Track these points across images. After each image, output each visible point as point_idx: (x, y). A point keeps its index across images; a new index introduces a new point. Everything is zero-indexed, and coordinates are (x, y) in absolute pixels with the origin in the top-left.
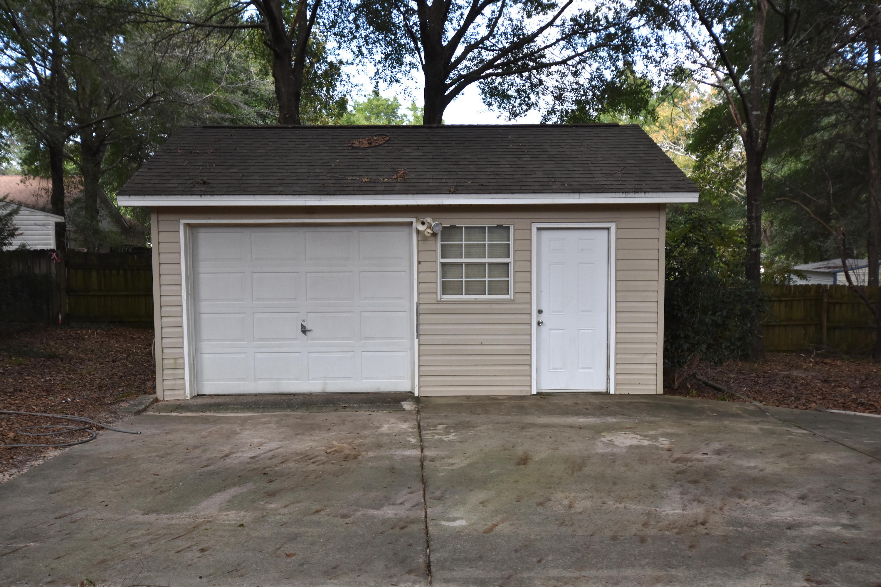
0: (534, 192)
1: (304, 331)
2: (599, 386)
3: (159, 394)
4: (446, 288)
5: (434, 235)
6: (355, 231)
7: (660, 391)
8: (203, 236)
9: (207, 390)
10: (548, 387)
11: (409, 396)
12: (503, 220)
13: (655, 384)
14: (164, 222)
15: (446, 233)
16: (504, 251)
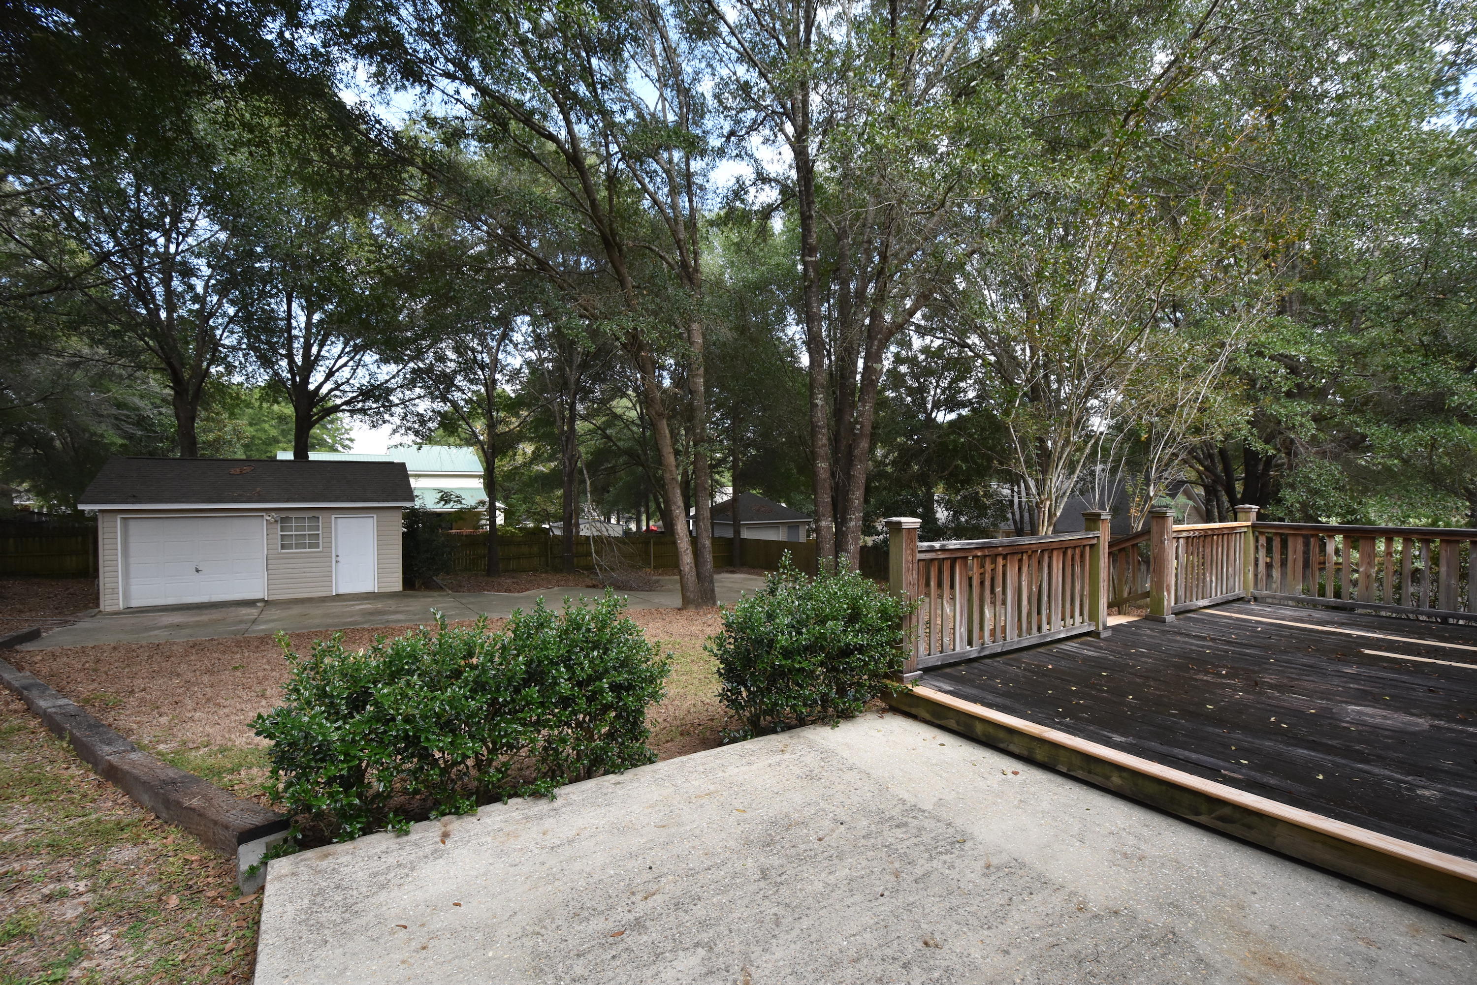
0: (331, 501)
1: (197, 571)
2: (370, 590)
3: (102, 608)
4: (283, 547)
5: (276, 521)
6: (230, 520)
7: (401, 589)
8: (134, 526)
9: (133, 605)
10: (342, 591)
11: (263, 600)
12: (316, 514)
13: (398, 586)
14: (108, 517)
15: (283, 520)
16: (317, 528)
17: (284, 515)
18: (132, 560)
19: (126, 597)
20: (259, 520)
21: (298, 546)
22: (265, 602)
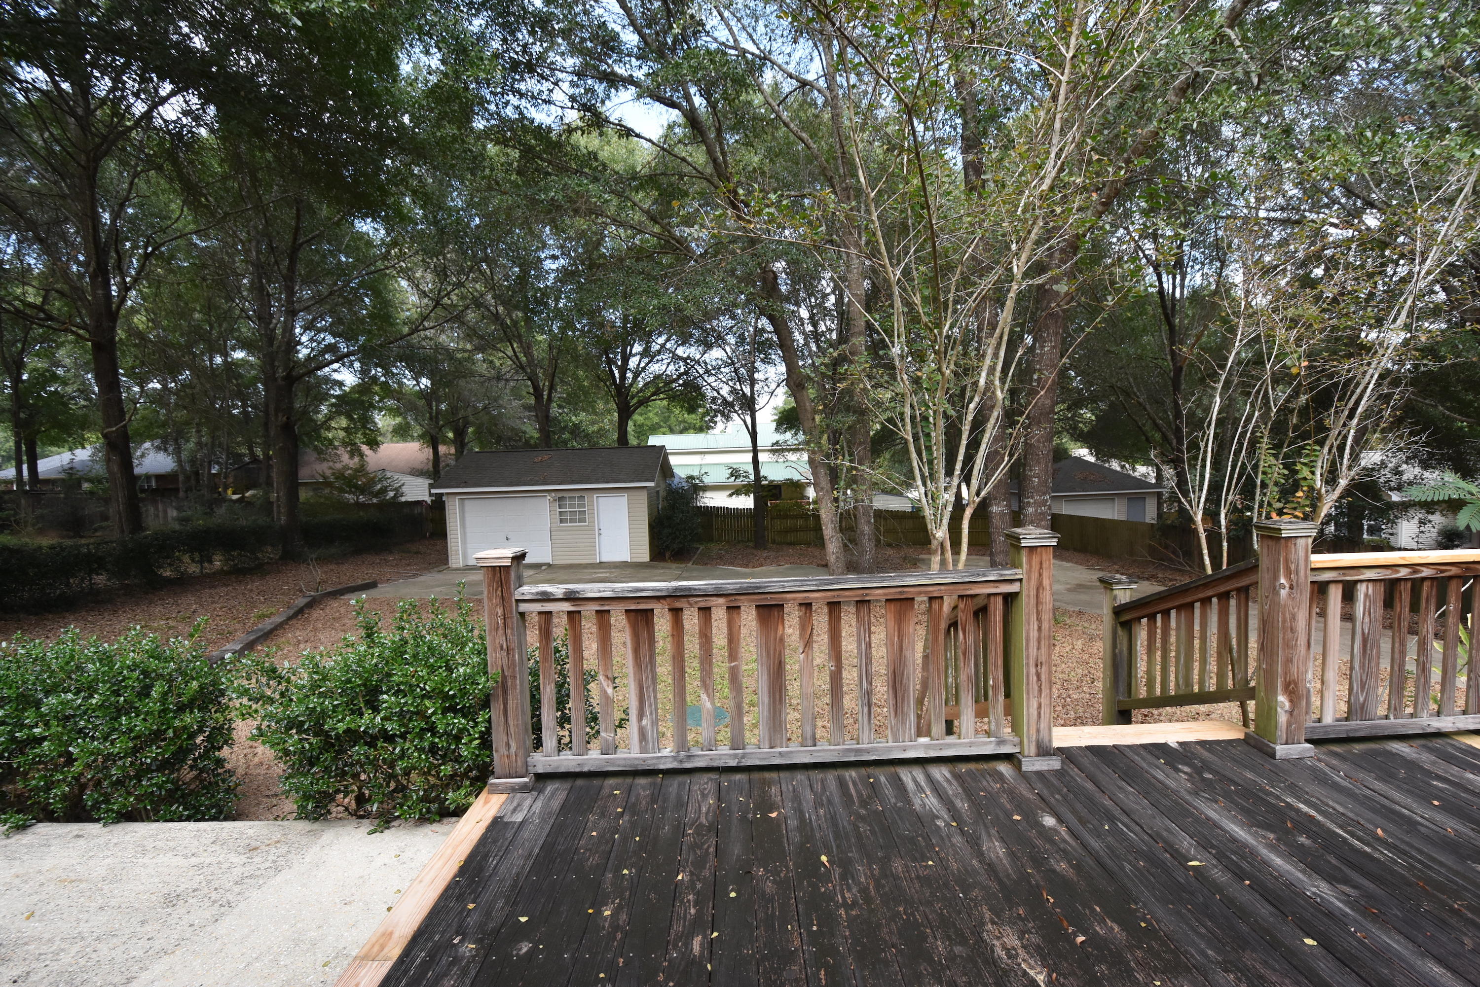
1: (507, 539)
3: (450, 565)
4: (561, 521)
5: (555, 500)
7: (649, 560)
8: (466, 502)
10: (604, 559)
12: (582, 493)
13: (645, 557)
14: (451, 498)
15: (561, 499)
16: (583, 506)
17: (560, 495)
18: (468, 530)
19: (465, 556)
20: (542, 500)
21: (572, 521)
22: (549, 565)
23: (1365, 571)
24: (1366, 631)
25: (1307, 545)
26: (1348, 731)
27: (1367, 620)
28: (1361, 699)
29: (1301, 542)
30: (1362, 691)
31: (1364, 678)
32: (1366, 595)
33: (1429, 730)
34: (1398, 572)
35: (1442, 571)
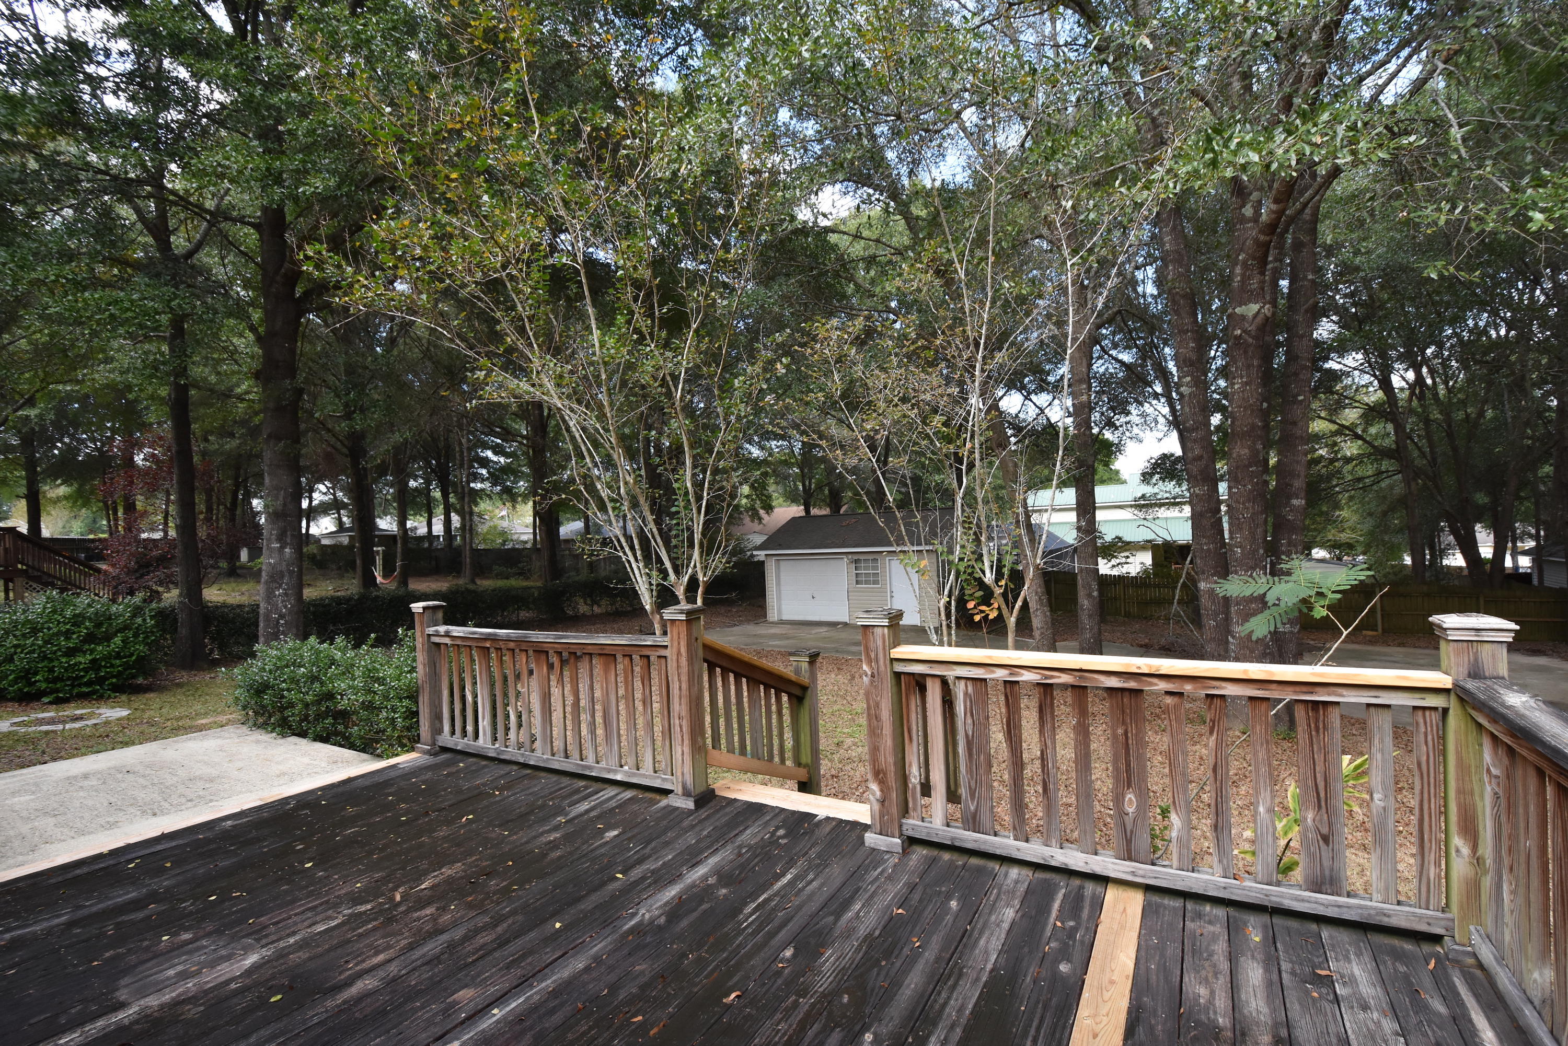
1: (813, 598)
4: (857, 582)
5: (851, 562)
12: (875, 556)
15: (856, 561)
16: (876, 568)
17: (856, 557)
18: (782, 588)
19: (780, 611)
20: (840, 562)
21: (867, 582)
22: (845, 624)
23: (955, 667)
24: (970, 733)
25: (884, 635)
26: (953, 839)
27: (969, 721)
28: (972, 808)
29: (878, 631)
30: (973, 798)
31: (973, 786)
32: (966, 694)
33: (1053, 863)
34: (993, 672)
35: (1047, 677)
